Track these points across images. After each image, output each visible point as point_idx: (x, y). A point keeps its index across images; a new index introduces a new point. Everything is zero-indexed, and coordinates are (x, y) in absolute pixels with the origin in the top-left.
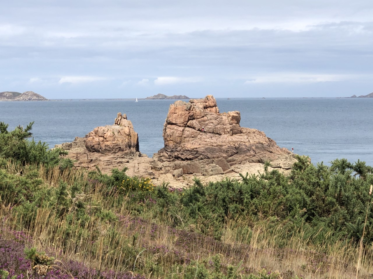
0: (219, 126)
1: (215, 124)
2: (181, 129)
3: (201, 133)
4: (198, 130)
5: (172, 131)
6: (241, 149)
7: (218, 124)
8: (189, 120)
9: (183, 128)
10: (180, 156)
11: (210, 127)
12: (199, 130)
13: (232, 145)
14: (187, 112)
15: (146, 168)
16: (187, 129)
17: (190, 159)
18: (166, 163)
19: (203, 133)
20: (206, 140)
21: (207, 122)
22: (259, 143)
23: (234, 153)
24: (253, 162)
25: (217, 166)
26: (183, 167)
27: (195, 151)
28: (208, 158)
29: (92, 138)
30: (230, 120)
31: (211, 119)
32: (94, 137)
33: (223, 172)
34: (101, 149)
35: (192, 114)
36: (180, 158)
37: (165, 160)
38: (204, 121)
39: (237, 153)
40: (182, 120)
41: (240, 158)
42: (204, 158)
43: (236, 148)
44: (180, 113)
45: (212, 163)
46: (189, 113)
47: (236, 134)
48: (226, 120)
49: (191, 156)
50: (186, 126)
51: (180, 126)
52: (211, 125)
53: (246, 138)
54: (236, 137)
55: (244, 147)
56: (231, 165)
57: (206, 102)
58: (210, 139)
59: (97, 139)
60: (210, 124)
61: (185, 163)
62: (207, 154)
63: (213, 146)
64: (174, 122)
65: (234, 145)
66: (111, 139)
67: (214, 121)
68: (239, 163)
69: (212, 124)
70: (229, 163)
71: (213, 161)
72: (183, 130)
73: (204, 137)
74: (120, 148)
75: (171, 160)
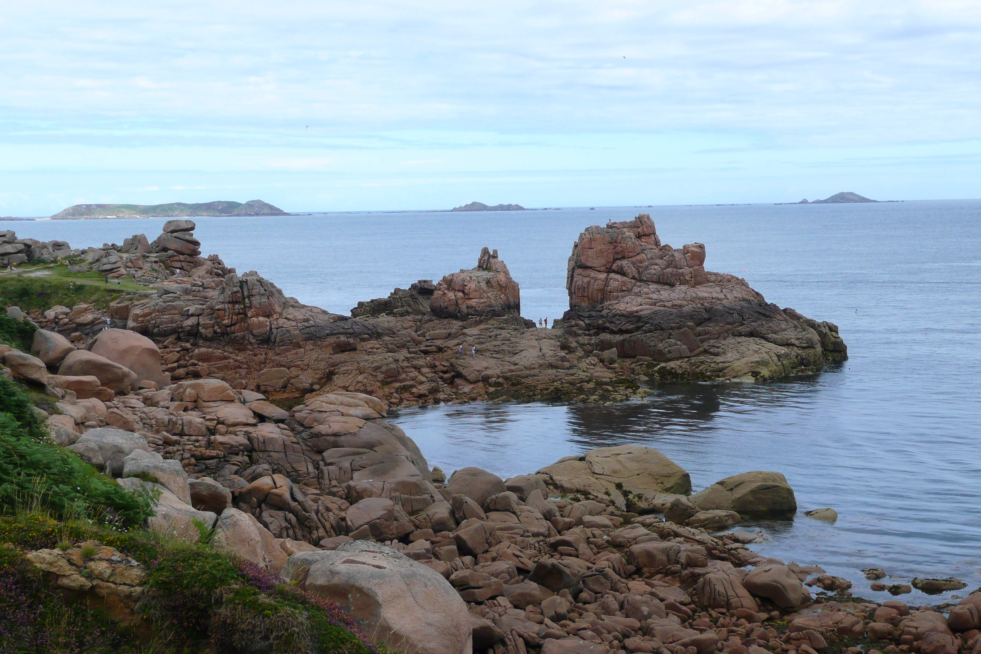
0: (669, 270)
1: (662, 267)
2: (603, 276)
3: (639, 284)
4: (632, 278)
5: (586, 280)
6: (716, 310)
7: (668, 267)
8: (615, 260)
9: (605, 275)
10: (607, 325)
11: (653, 271)
12: (634, 278)
13: (699, 305)
14: (612, 247)
15: (554, 349)
16: (612, 275)
17: (628, 332)
18: (584, 339)
19: (642, 284)
20: (651, 296)
21: (646, 263)
22: (744, 300)
23: (705, 319)
24: (740, 335)
25: (679, 343)
26: (616, 345)
27: (636, 317)
28: (662, 329)
29: (442, 293)
30: (688, 258)
31: (652, 259)
32: (446, 291)
33: (689, 354)
34: (459, 312)
35: (621, 249)
36: (608, 328)
37: (580, 332)
38: (641, 262)
39: (709, 319)
40: (603, 261)
41: (717, 328)
42: (656, 330)
43: (706, 310)
44: (599, 248)
45: (669, 338)
46: (616, 247)
47: (700, 284)
48: (681, 259)
49: (630, 327)
50: (610, 271)
51: (599, 271)
52: (655, 269)
53: (719, 291)
54: (702, 289)
55: (720, 307)
56: (702, 341)
57: (639, 227)
58: (657, 293)
59: (451, 295)
60: (653, 267)
61: (618, 338)
62: (660, 323)
63: (665, 306)
64: (589, 264)
65: (702, 304)
66: (477, 294)
67: (659, 261)
68: (716, 337)
69: (656, 267)
70: (698, 338)
71: (670, 335)
72: (607, 279)
73: (646, 290)
74: (494, 310)
75: (592, 332)
